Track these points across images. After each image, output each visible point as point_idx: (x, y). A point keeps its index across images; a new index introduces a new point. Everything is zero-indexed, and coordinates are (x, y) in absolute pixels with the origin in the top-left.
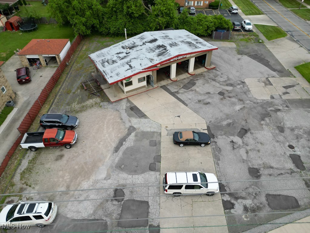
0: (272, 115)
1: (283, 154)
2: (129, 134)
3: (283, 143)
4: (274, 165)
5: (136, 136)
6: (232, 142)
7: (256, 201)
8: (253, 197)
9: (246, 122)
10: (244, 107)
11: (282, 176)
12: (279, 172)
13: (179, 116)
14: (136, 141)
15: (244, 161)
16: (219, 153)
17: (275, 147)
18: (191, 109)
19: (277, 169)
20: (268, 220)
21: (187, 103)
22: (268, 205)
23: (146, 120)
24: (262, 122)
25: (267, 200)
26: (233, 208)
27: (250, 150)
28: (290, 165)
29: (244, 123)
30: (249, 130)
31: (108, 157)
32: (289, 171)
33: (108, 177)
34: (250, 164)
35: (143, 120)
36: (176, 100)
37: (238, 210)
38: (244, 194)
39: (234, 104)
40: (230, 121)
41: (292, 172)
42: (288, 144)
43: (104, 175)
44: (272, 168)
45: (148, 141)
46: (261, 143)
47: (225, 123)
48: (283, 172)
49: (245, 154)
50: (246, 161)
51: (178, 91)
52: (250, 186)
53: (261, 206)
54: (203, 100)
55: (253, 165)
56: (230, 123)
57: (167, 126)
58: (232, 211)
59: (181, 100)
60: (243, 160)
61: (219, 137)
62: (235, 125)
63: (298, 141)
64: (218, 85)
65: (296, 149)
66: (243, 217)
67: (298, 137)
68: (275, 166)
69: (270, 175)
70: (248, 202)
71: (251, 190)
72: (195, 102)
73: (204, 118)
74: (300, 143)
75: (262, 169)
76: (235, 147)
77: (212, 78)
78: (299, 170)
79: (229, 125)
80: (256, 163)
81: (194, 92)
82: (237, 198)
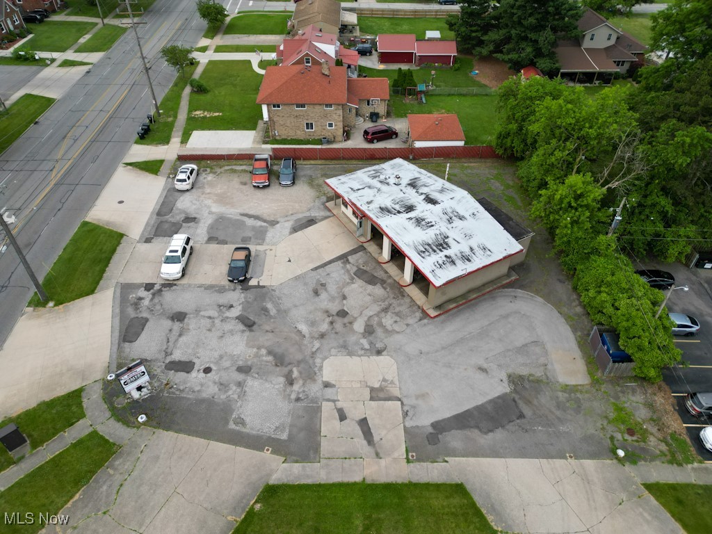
0: (278, 369)
1: (198, 355)
2: (265, 221)
3: (216, 363)
4: (183, 339)
5: (261, 226)
6: (231, 306)
7: (145, 308)
8: (150, 307)
9: (267, 331)
10: (304, 336)
11: (165, 340)
12: (172, 339)
13: (290, 261)
14: (254, 228)
15: (197, 311)
16: (216, 291)
17: (211, 350)
18: (305, 273)
19: (177, 341)
20: (122, 312)
21: (320, 271)
22: (137, 317)
23: (288, 233)
24: (264, 351)
25: (142, 317)
26: (145, 290)
27: (213, 322)
28: (177, 356)
29: (268, 328)
30: (251, 331)
31: (236, 211)
32: (169, 351)
33: (211, 213)
34: (192, 316)
35: (287, 231)
36: (327, 260)
37: (142, 293)
38: (156, 300)
39: (313, 324)
40: (273, 312)
41: (166, 353)
42: (214, 368)
43: (214, 210)
44: (180, 335)
45: (250, 235)
46: (222, 337)
47: (269, 306)
48: (171, 344)
49: (207, 315)
50: (198, 314)
51: (349, 263)
52: (163, 309)
53: (138, 311)
54: (326, 290)
55: (189, 318)
56: (268, 312)
57: (274, 250)
58: (143, 289)
59: (326, 265)
60: (200, 311)
61: (243, 295)
62: (264, 316)
63: (215, 383)
64: (369, 313)
65: (202, 375)
66: (134, 296)
67: (223, 386)
68: (181, 339)
69: (170, 330)
70: (146, 302)
71: (158, 307)
72: (321, 279)
73: (281, 284)
74: (210, 383)
75: (181, 325)
76: (222, 308)
77: (391, 307)
78: (167, 361)
79: (266, 310)
80: (191, 322)
81: (348, 280)
82: (154, 295)
